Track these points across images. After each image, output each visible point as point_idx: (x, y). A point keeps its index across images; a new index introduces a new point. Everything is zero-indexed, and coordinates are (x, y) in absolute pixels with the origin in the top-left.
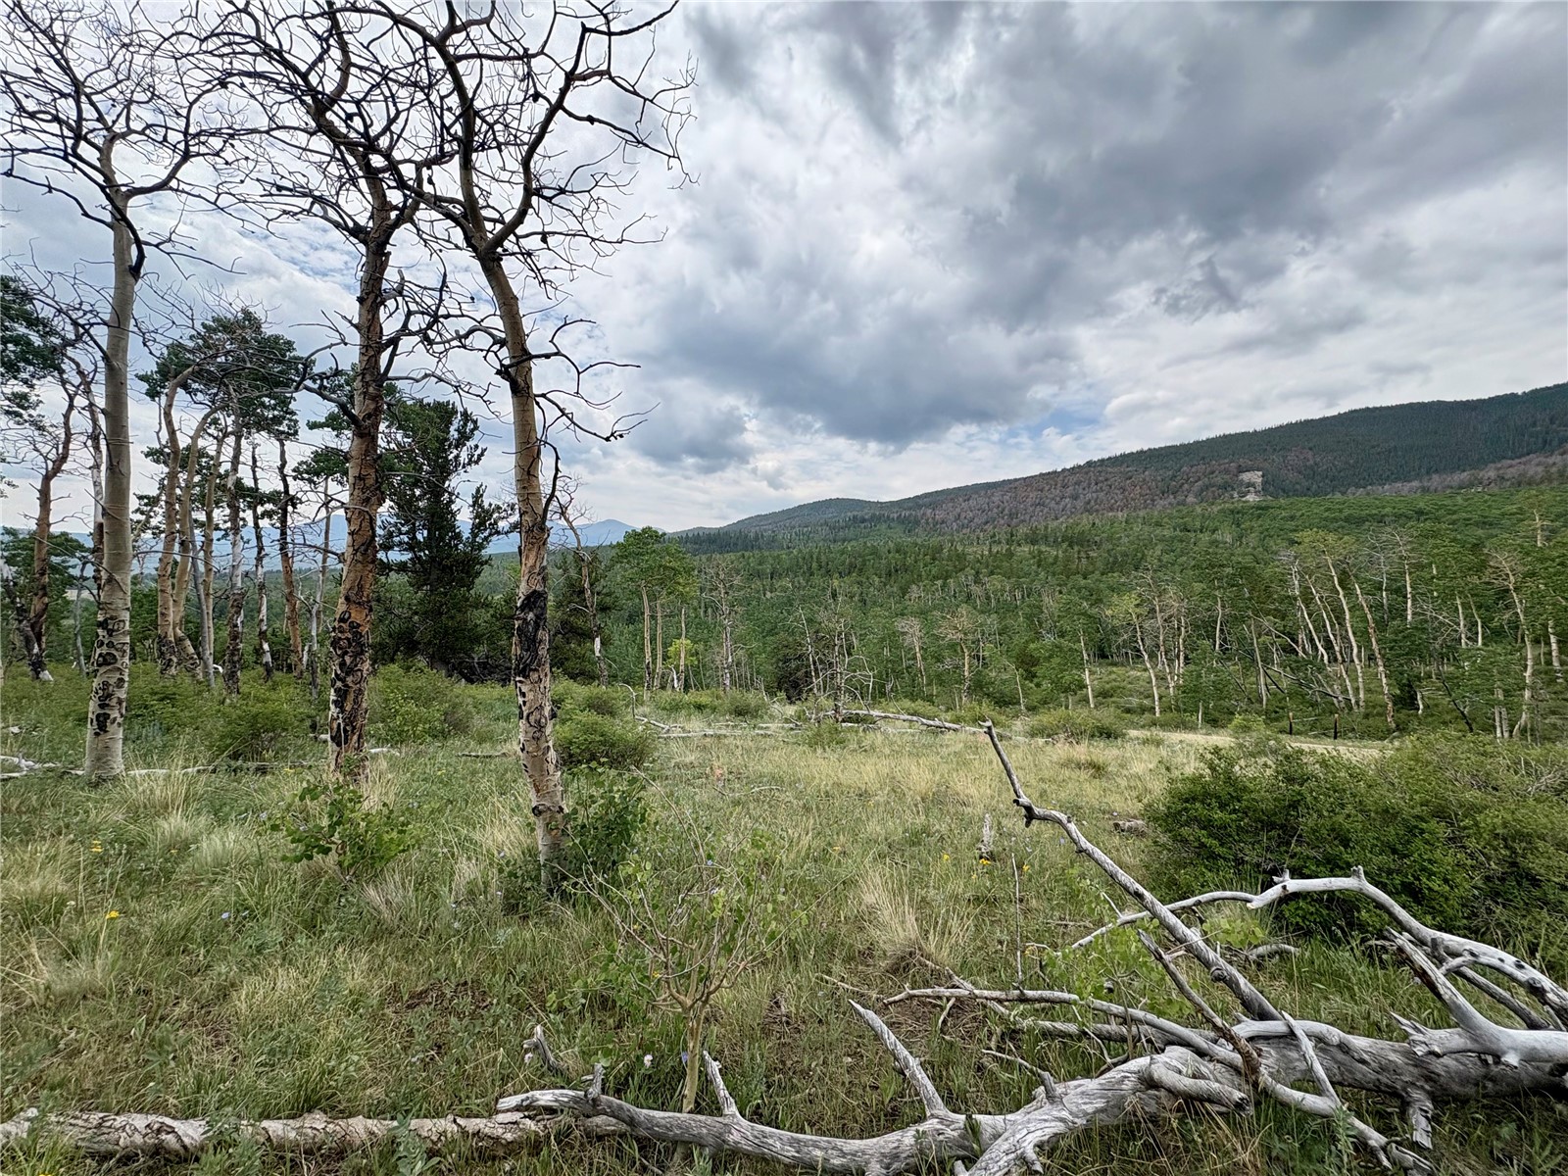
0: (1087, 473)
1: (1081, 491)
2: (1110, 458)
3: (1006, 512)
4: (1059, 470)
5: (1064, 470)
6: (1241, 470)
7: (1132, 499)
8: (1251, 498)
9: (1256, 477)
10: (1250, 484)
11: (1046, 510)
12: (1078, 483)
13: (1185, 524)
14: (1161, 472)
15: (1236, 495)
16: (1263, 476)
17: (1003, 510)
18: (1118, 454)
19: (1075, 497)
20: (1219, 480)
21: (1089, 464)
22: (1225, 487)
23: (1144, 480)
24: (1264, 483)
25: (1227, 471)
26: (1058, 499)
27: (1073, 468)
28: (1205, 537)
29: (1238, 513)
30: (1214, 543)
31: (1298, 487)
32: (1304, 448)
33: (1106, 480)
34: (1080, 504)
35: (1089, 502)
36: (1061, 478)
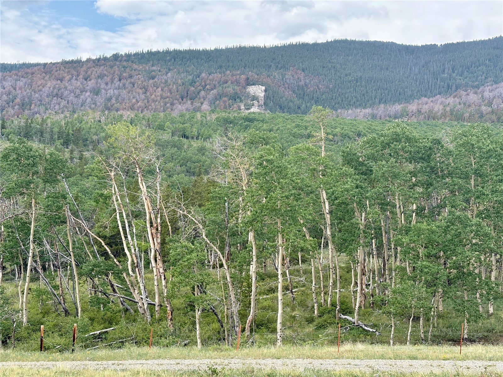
0: (112, 67)
1: (103, 86)
2: (136, 54)
3: (18, 100)
4: (84, 59)
5: (89, 60)
6: (249, 82)
8: (254, 109)
9: (258, 91)
10: (255, 98)
11: (63, 103)
12: (101, 76)
14: (182, 75)
15: (242, 107)
16: (266, 91)
18: (145, 51)
19: (96, 92)
20: (230, 89)
21: (116, 57)
22: (235, 98)
23: (166, 81)
24: (267, 98)
25: (237, 82)
26: (78, 91)
27: (99, 60)
31: (291, 104)
32: (298, 69)
33: (131, 77)
34: (100, 100)
35: (109, 99)
36: (84, 68)
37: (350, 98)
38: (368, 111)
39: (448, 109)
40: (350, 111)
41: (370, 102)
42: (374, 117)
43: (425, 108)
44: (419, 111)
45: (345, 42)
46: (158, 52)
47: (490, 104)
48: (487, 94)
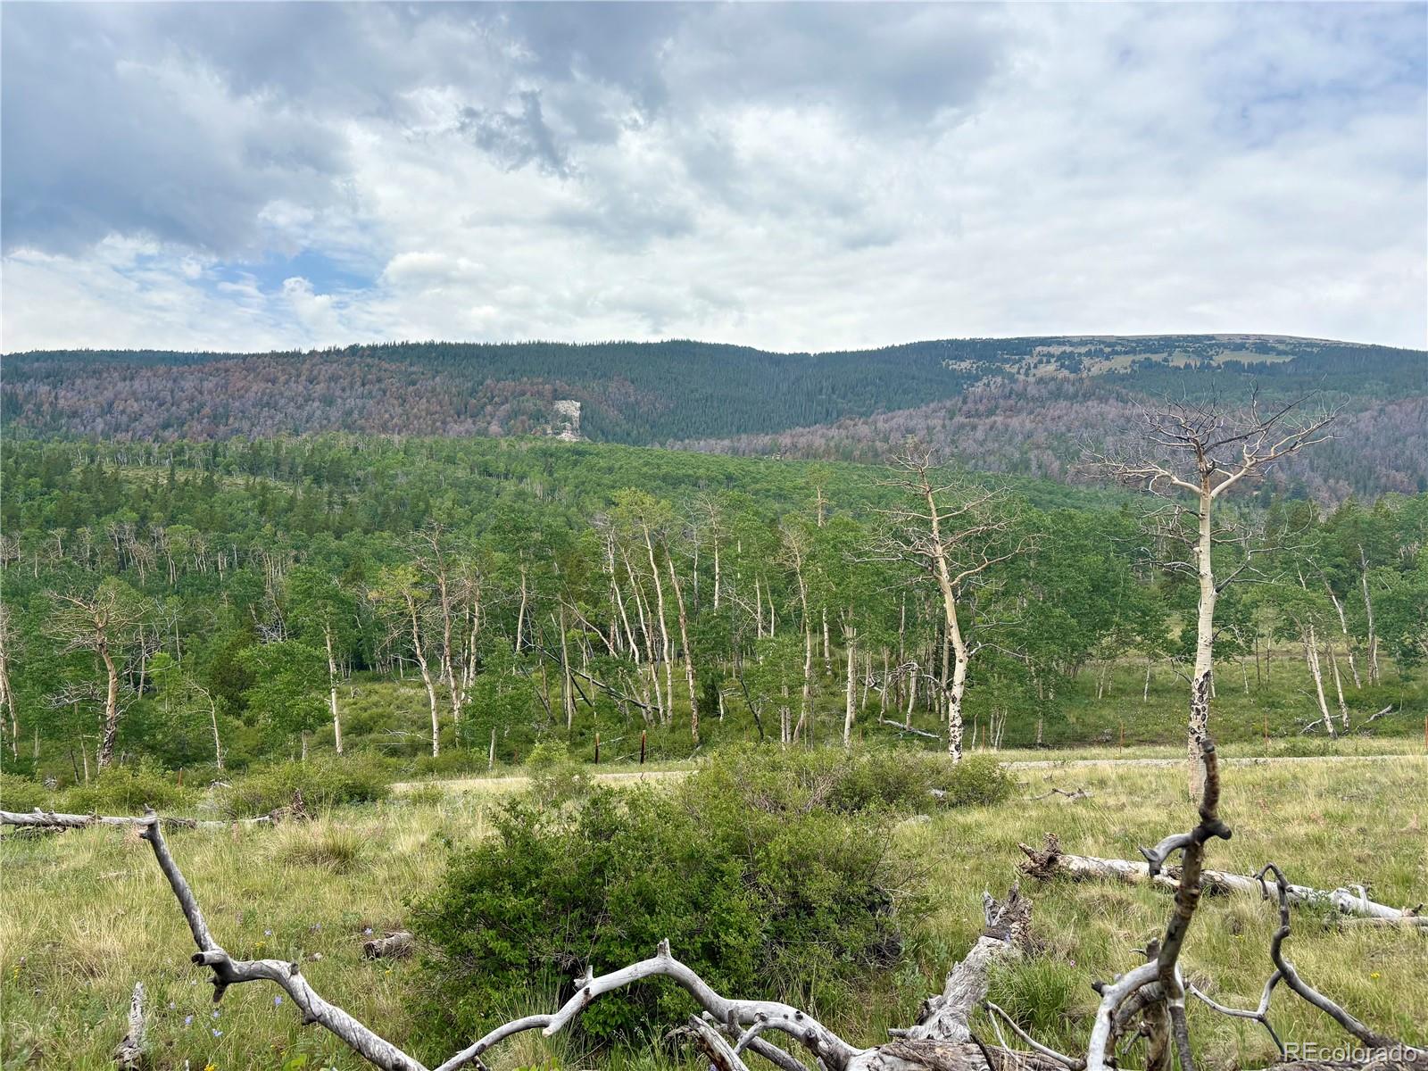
0: (349, 365)
1: (338, 393)
2: (385, 347)
3: (207, 410)
4: (305, 351)
5: (313, 353)
6: (557, 396)
7: (417, 417)
8: (567, 436)
9: (571, 408)
10: (567, 418)
11: (279, 416)
12: (334, 378)
13: (486, 463)
14: (457, 380)
15: (549, 431)
16: (581, 408)
17: (202, 406)
18: (398, 342)
19: (328, 401)
20: (530, 404)
21: (354, 350)
22: (538, 417)
23: (434, 390)
24: (583, 418)
25: (540, 394)
26: (300, 400)
27: (328, 353)
28: (510, 486)
29: (551, 456)
30: (521, 495)
31: (618, 429)
32: (626, 380)
33: (379, 380)
34: (334, 413)
35: (349, 413)
36: (307, 366)
37: (697, 424)
38: (727, 442)
39: (832, 444)
40: (702, 443)
41: (725, 430)
42: (735, 451)
43: (802, 441)
44: (795, 446)
45: (688, 343)
46: (418, 345)
47: (886, 439)
48: (880, 425)
